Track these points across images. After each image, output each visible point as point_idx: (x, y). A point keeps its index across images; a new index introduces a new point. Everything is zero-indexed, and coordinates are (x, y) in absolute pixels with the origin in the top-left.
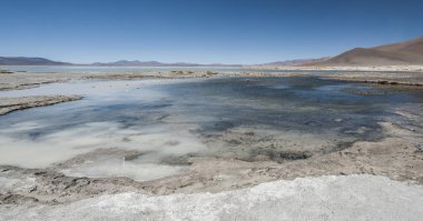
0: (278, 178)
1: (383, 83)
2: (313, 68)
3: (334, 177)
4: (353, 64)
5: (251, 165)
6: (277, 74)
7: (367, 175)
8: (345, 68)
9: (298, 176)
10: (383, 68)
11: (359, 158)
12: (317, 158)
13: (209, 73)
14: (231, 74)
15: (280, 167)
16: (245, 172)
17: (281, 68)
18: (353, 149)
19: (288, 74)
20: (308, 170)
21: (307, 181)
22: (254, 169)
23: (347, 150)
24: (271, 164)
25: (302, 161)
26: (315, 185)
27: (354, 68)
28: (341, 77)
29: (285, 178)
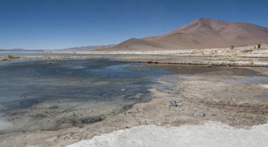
0: (80, 139)
1: (150, 62)
2: (103, 53)
3: (122, 131)
4: (131, 49)
5: (56, 133)
6: (75, 57)
7: (142, 126)
8: (125, 53)
9: (95, 135)
10: (150, 53)
11: (138, 115)
12: (109, 119)
13: (10, 57)
14: (34, 58)
15: (81, 130)
16: (52, 140)
17: (78, 52)
18: (133, 110)
19: (84, 57)
20: (103, 129)
21: (102, 138)
22: (59, 136)
23: (129, 111)
24: (74, 129)
25: (99, 123)
26: (108, 140)
27: (131, 53)
28: (123, 59)
29: (86, 138)
